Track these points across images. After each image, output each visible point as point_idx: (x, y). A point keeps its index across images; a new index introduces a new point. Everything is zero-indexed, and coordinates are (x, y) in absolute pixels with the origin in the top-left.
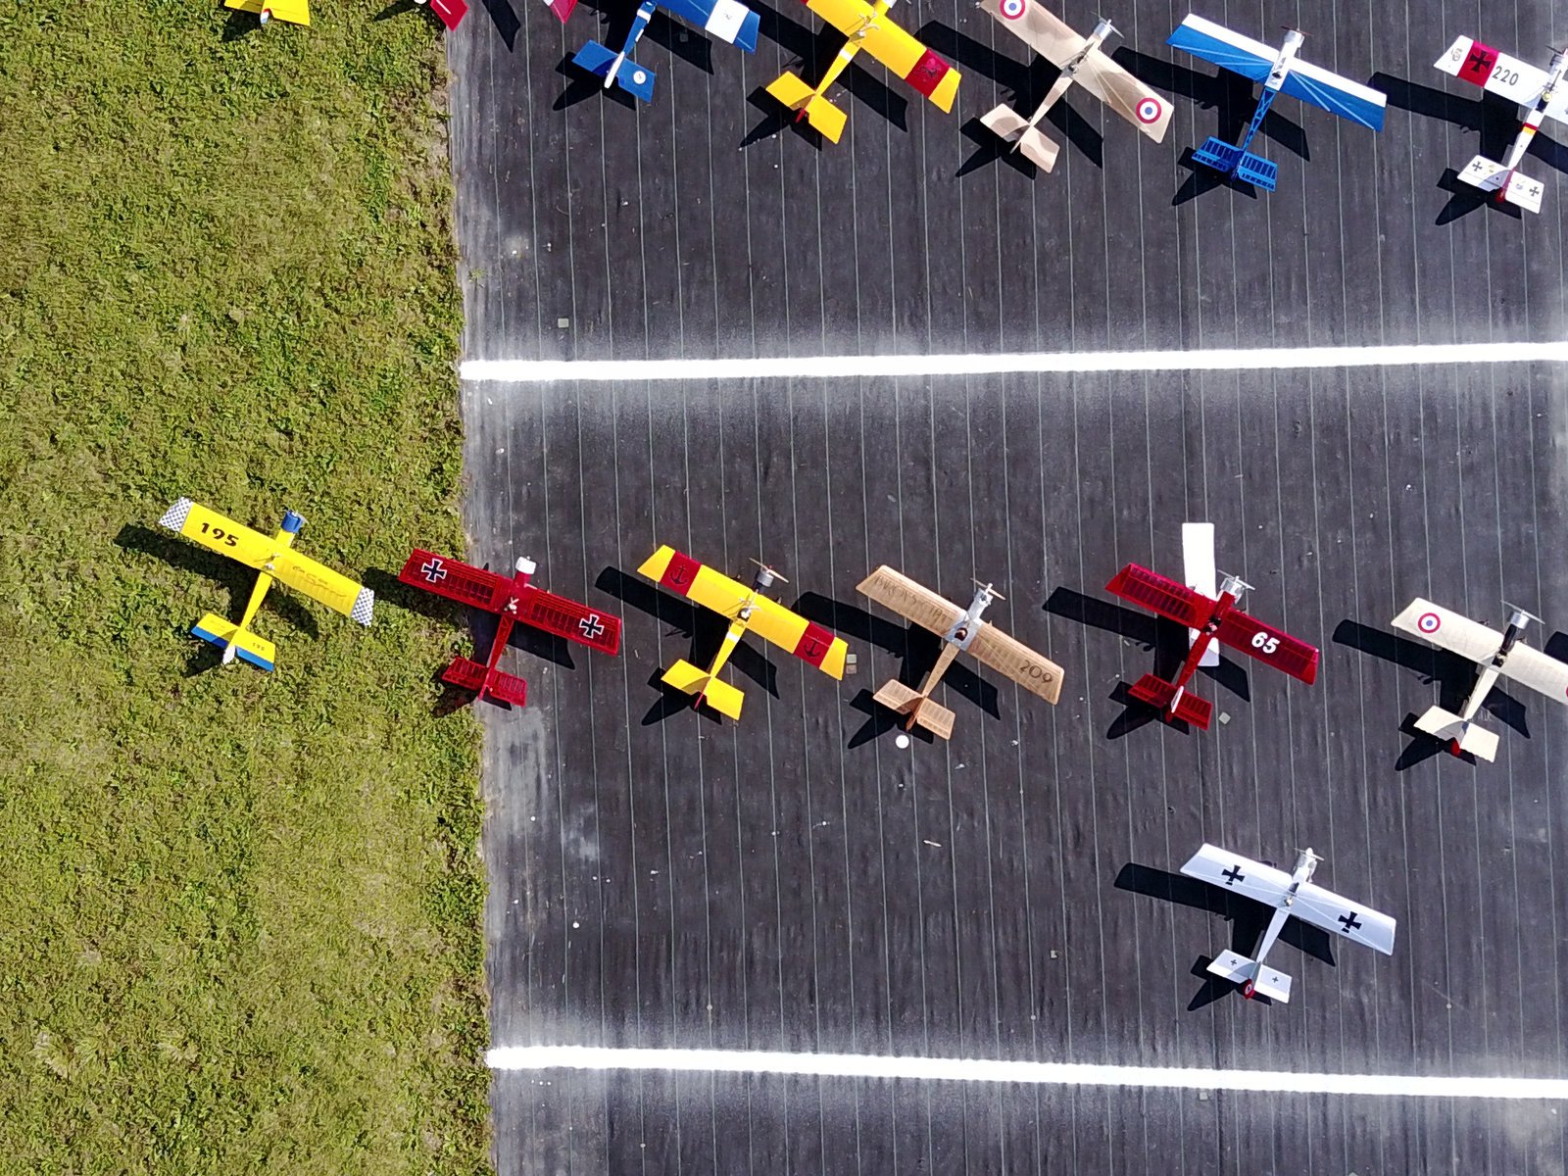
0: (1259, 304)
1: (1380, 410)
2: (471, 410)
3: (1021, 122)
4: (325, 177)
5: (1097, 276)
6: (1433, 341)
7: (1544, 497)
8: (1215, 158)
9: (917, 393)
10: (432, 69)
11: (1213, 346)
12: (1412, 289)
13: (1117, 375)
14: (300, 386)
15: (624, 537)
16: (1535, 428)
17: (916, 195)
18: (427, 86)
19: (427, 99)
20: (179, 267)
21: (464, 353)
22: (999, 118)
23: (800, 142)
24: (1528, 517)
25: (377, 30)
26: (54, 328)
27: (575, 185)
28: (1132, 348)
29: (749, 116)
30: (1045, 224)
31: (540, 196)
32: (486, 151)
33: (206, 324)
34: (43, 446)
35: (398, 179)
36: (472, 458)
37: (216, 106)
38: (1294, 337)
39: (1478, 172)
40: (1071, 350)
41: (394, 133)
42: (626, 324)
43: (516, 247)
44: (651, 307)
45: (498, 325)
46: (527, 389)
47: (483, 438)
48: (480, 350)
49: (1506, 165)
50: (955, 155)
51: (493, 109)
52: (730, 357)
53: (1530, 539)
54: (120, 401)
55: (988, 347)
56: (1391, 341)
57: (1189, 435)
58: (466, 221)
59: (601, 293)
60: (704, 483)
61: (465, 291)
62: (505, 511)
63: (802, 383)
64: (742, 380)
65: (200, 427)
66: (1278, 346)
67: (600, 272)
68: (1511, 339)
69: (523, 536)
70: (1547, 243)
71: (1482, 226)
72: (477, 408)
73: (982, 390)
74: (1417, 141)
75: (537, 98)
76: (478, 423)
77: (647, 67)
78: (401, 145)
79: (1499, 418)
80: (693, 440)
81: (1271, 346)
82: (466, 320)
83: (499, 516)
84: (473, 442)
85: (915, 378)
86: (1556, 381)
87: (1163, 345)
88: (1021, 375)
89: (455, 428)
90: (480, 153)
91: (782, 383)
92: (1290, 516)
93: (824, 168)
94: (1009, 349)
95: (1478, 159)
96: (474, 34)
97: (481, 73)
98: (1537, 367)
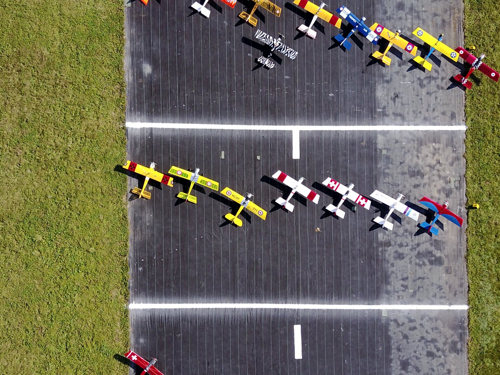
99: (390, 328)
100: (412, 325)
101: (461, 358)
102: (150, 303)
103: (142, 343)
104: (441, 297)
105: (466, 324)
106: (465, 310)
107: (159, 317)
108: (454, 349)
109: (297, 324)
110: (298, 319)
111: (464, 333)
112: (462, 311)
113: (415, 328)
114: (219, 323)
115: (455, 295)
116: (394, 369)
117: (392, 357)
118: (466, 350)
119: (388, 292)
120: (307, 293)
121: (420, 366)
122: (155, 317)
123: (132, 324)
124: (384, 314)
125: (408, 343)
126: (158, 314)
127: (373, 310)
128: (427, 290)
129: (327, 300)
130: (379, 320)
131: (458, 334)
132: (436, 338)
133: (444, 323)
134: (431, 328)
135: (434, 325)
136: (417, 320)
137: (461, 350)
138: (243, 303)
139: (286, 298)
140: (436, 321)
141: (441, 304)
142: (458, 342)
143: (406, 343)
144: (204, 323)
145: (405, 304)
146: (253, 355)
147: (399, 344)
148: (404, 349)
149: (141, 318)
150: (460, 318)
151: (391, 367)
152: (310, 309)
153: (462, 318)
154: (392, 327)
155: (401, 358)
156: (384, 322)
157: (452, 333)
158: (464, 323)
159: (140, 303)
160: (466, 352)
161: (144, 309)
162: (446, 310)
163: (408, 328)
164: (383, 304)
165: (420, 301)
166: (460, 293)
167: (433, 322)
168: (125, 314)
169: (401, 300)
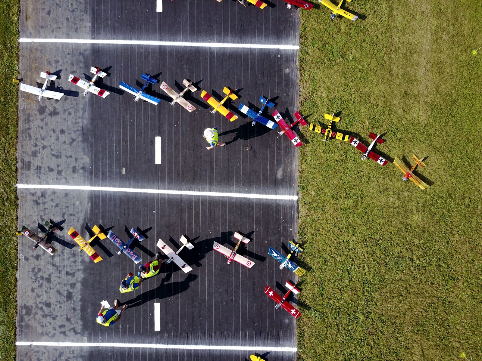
0: (146, 53)
1: (124, 32)
2: (298, 40)
3: (189, 88)
4: (323, 85)
5: (176, 60)
6: (113, 44)
7: (93, 13)
8: (153, 80)
9: (212, 40)
10: (301, 105)
11: (155, 45)
12: (117, 55)
13: (174, 41)
14: (330, 45)
15: (269, 14)
16: (95, 27)
17: (210, 77)
18: (303, 101)
19: (303, 99)
20: (352, 69)
21: (298, 51)
22: (194, 89)
23: (232, 88)
24: (97, 10)
25: (312, 112)
26: (376, 58)
27: (276, 82)
28: (170, 46)
29: (241, 93)
30: (186, 70)
31: (282, 80)
32: (292, 89)
33: (347, 58)
34: (379, 36)
35: (309, 84)
36: (298, 31)
37: (343, 99)
38: (139, 46)
39: (103, 75)
40: (182, 46)
41: (309, 93)
42: (267, 55)
43: (287, 71)
44: (262, 58)
45: (292, 56)
46: (287, 44)
47: (296, 34)
48: (295, 52)
49: (98, 76)
50: (203, 84)
51: (290, 97)
52: (247, 48)
53: (97, 6)
54: (364, 44)
55: (198, 47)
56: (121, 45)
57: (160, 29)
58: (297, 76)
59: (272, 61)
60: (253, 24)
61: (298, 63)
62: (292, 20)
63: (234, 42)
64: (245, 43)
65: (349, 38)
66: (143, 45)
67: (271, 65)
68: (98, 44)
69: (289, 16)
70: (90, 62)
71: (103, 66)
72: (297, 40)
73: (199, 40)
74: (114, 82)
75: (282, 99)
76: (296, 37)
77: (261, 103)
78: (308, 91)
79: (101, 29)
80: (255, 32)
81: (144, 45)
82: (298, 56)
83: (293, 20)
84: (298, 34)
85: (212, 42)
86: (90, 36)
87: (164, 46)
88: (192, 42)
89: (301, 37)
90: (293, 89)
91: (238, 42)
92: (142, 12)
93: (228, 83)
94: (194, 47)
95: (103, 77)
96: (293, 111)
97: (292, 104)
98: (94, 38)
99: (81, 327)
100: (63, 330)
101: (22, 301)
102: (280, 352)
103: (287, 318)
104: (38, 352)
105: (18, 329)
106: (19, 341)
107: (272, 340)
108: (28, 309)
109: (157, 332)
110: (156, 336)
111: (20, 322)
112: (21, 340)
113: (61, 327)
114: (222, 334)
115: (27, 354)
116: (78, 293)
117: (80, 303)
118: (18, 308)
119: (82, 357)
120: (149, 357)
121: (57, 296)
122: (276, 340)
123: (295, 336)
124: (86, 338)
125: (66, 315)
126: (273, 343)
127: (94, 342)
128: (50, 358)
129: (133, 350)
130: (90, 334)
131: (25, 321)
132: (43, 319)
133: (36, 331)
134: (47, 327)
135: (45, 329)
136: (59, 333)
137: (22, 308)
138: (203, 350)
139: (166, 353)
140: (42, 333)
141: (38, 347)
142: (25, 315)
143: (68, 315)
144: (235, 334)
145: (68, 347)
146: (195, 307)
147: (74, 314)
148: (70, 310)
149: (287, 340)
150: (23, 334)
151: (81, 295)
152: (147, 343)
153: (21, 335)
154: (79, 328)
155: (73, 302)
156: (86, 332)
157: (30, 323)
158: (19, 331)
159: (288, 352)
160: (18, 306)
161: (285, 347)
162: (34, 341)
163: (66, 327)
164: (87, 347)
165: (56, 349)
166: (23, 355)
167: (45, 331)
168: (301, 343)
169: (71, 350)
